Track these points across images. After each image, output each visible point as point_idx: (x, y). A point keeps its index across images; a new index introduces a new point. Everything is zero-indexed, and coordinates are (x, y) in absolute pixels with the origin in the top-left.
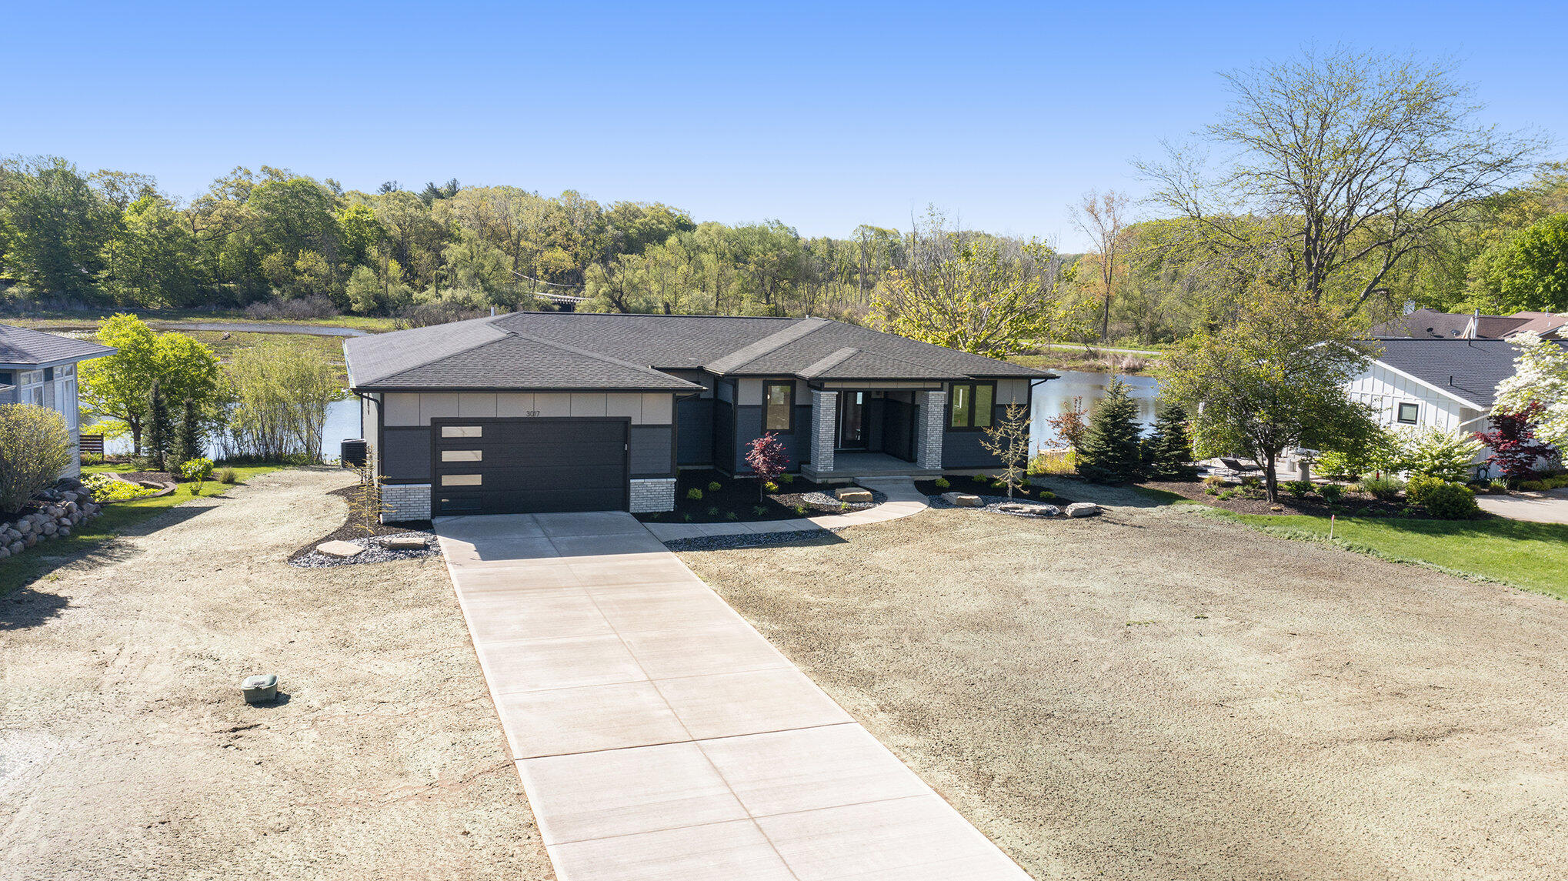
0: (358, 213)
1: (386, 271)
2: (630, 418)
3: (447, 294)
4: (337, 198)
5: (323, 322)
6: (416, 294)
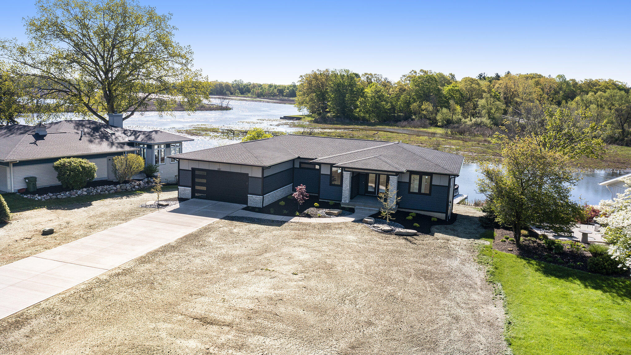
0: (453, 87)
1: (454, 110)
2: (248, 174)
3: (474, 120)
6: (463, 120)
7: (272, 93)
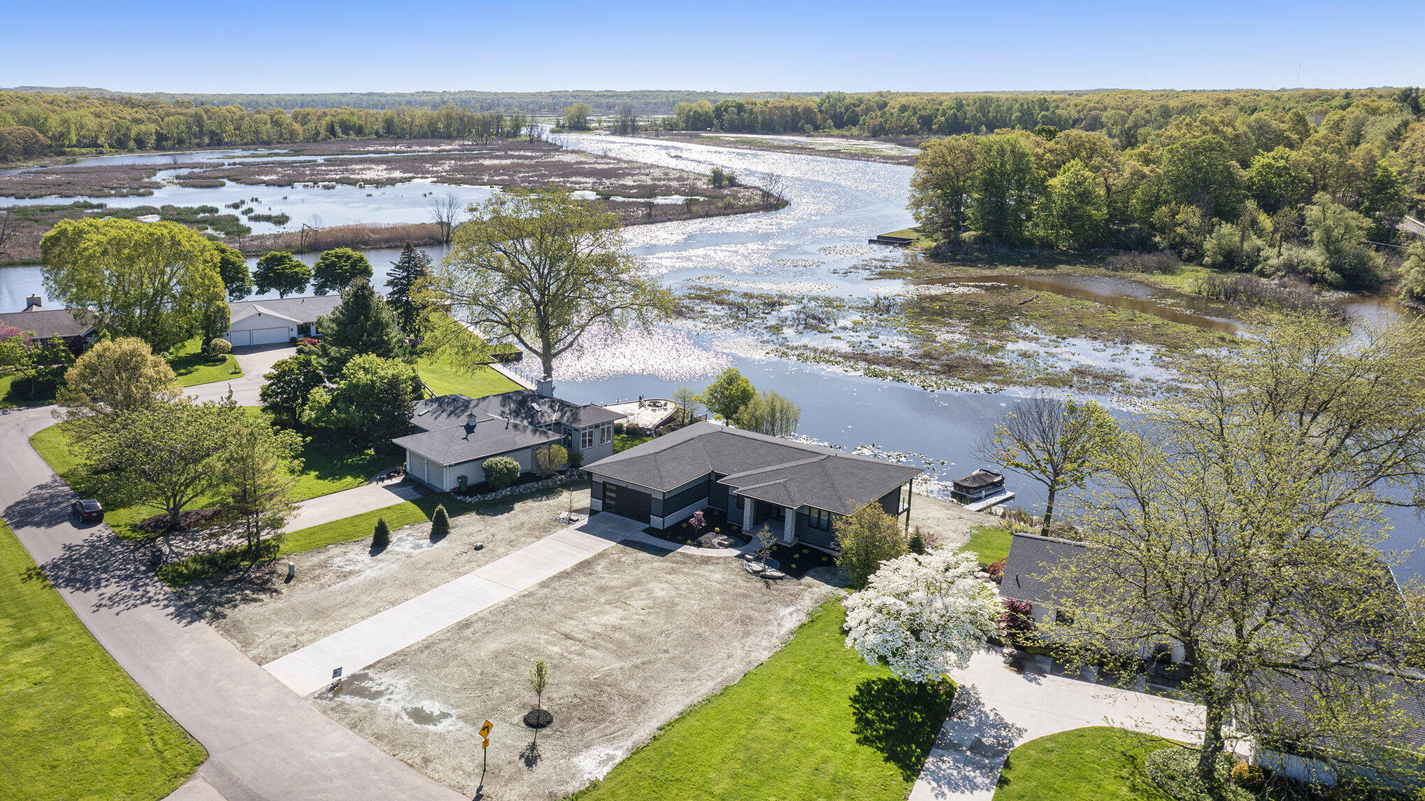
3: (1286, 255)
6: (1265, 251)
7: (905, 126)
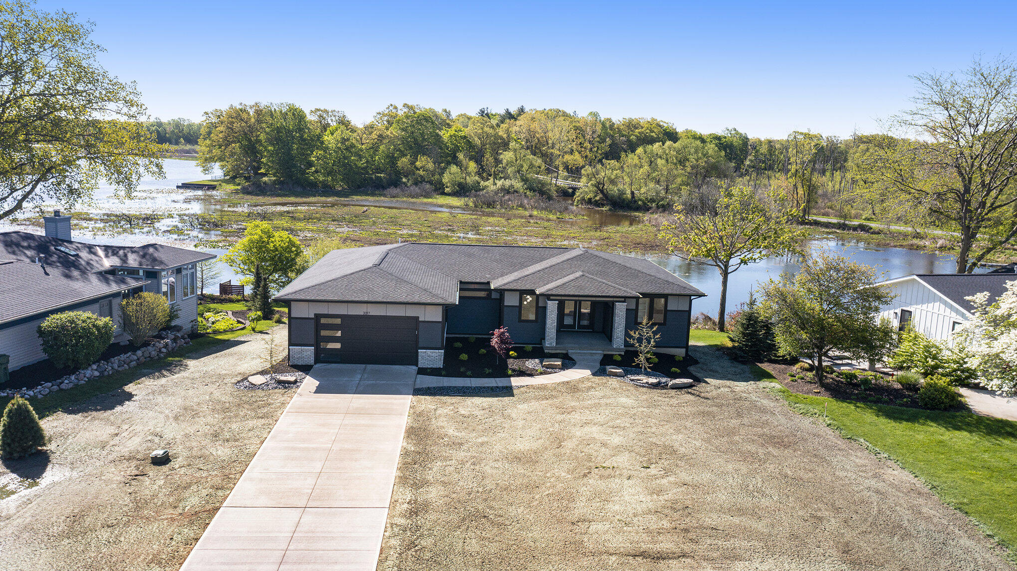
0: (456, 131)
1: (466, 168)
2: (418, 317)
3: (499, 183)
4: (447, 121)
5: (425, 200)
6: (482, 183)
